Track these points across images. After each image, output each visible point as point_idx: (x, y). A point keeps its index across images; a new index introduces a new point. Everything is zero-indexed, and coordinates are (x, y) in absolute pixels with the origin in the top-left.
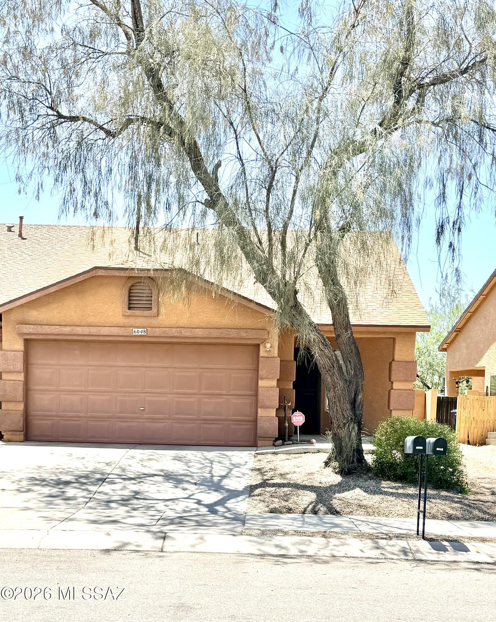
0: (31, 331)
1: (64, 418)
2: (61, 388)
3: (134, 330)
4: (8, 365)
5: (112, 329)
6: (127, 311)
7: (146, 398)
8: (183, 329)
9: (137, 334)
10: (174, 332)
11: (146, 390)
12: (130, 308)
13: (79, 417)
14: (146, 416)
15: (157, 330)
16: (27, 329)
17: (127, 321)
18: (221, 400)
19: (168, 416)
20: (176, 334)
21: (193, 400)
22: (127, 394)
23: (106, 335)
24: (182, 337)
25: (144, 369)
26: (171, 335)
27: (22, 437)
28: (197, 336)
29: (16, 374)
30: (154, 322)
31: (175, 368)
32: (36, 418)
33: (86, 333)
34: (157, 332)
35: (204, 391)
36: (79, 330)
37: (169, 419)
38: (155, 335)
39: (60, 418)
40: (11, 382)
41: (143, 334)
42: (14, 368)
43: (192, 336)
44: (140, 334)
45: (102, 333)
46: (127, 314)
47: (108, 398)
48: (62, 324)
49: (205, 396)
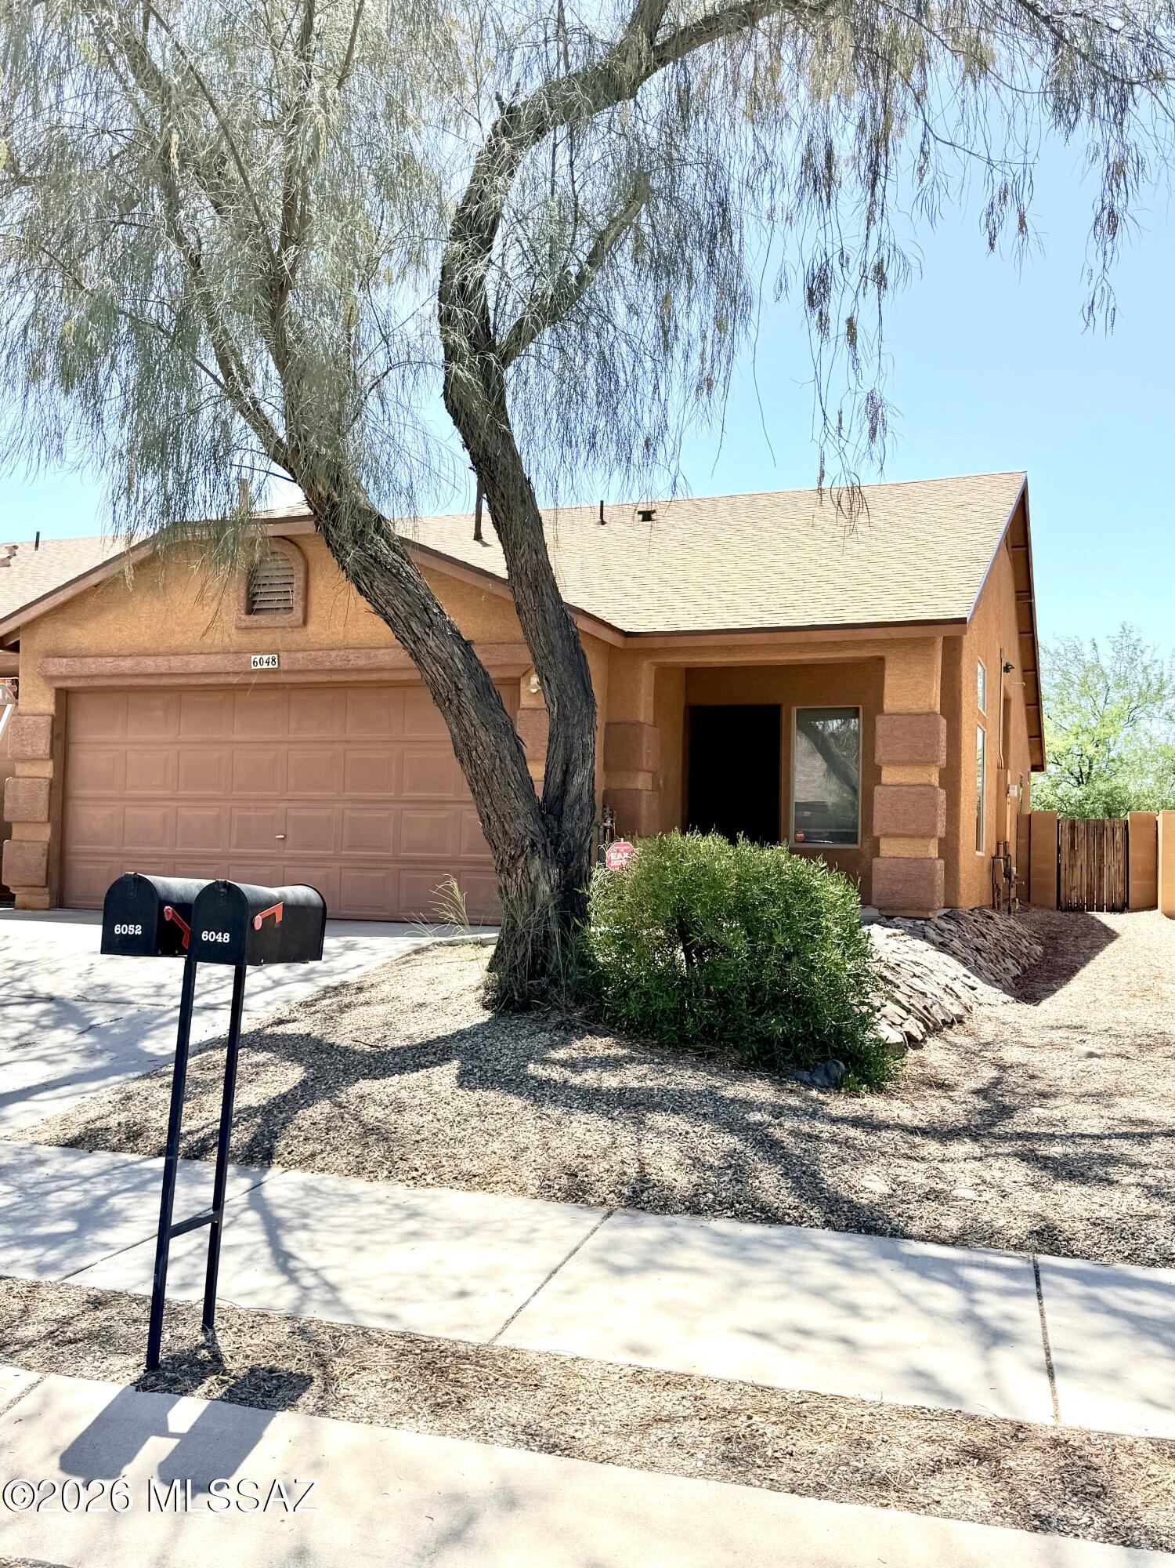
0: (64, 671)
1: (132, 859)
2: (128, 792)
3: (253, 657)
4: (23, 745)
5: (213, 658)
6: (244, 617)
7: (290, 811)
8: (351, 651)
9: (259, 667)
10: (334, 659)
11: (289, 794)
12: (250, 610)
13: (160, 856)
14: (289, 852)
15: (300, 655)
16: (58, 666)
17: (244, 640)
18: (444, 815)
19: (332, 852)
20: (338, 664)
21: (383, 814)
22: (252, 804)
23: (202, 673)
24: (353, 670)
25: (284, 748)
26: (328, 666)
27: (46, 899)
28: (382, 665)
29: (38, 762)
30: (297, 637)
31: (347, 742)
32: (82, 858)
33: (163, 669)
34: (301, 660)
35: (406, 795)
36: (150, 665)
37: (334, 860)
38: (296, 667)
39: (126, 859)
40: (28, 781)
41: (271, 666)
42: (34, 751)
43: (372, 666)
44: (265, 666)
45: (192, 668)
46: (243, 624)
47: (215, 812)
48: (124, 652)
49: (409, 806)
